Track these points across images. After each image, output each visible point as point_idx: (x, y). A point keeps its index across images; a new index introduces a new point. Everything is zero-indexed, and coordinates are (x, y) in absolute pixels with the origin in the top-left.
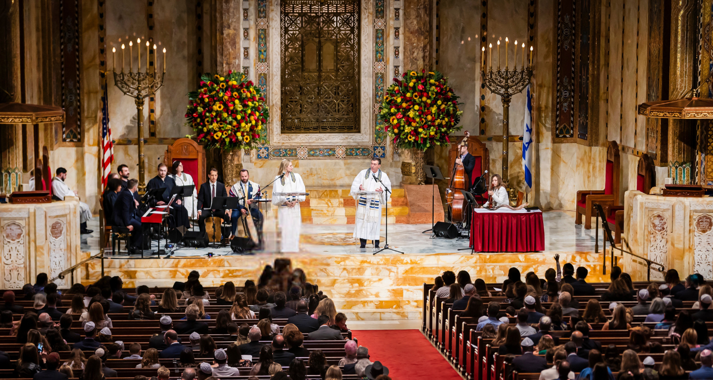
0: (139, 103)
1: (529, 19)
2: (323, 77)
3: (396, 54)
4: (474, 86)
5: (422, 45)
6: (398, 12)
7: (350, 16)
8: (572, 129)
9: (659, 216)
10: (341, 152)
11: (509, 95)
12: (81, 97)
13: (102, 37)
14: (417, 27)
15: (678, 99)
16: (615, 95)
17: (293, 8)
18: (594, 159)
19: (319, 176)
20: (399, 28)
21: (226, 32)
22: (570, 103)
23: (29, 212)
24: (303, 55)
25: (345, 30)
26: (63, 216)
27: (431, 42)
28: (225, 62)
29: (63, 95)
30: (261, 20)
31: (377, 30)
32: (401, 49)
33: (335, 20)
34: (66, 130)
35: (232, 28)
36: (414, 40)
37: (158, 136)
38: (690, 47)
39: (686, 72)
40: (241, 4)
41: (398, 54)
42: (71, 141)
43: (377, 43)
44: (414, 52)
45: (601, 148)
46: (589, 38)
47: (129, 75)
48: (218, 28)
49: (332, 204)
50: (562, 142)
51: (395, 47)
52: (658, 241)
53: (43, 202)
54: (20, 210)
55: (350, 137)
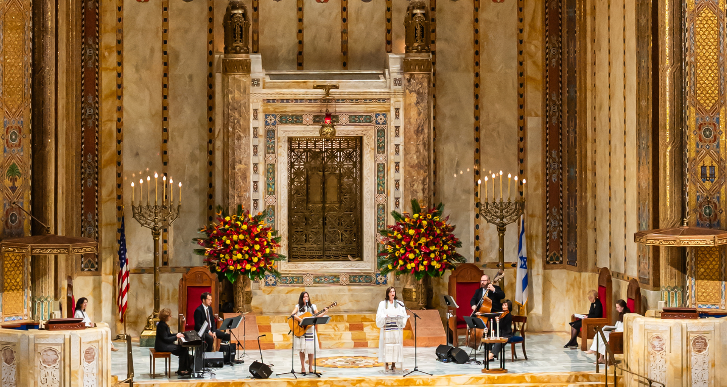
0: (156, 234)
1: (518, 154)
2: (327, 209)
3: (397, 188)
4: (469, 216)
5: (422, 178)
6: (399, 148)
7: (353, 152)
8: (561, 256)
9: (658, 337)
10: (344, 279)
11: (504, 225)
12: (99, 229)
13: (119, 172)
14: (416, 162)
15: (669, 228)
16: (603, 224)
17: (299, 144)
18: (584, 284)
19: (324, 302)
20: (399, 162)
21: (238, 167)
22: (559, 232)
23: (65, 338)
24: (308, 189)
25: (348, 165)
26: (95, 342)
27: (429, 175)
28: (236, 195)
29: (82, 227)
30: (269, 155)
31: (378, 165)
32: (401, 182)
33: (339, 155)
34: (85, 260)
35: (243, 163)
36: (414, 173)
37: (170, 265)
38: (678, 180)
39: (675, 203)
40: (251, 141)
41: (399, 187)
42: (90, 270)
43: (378, 177)
44: (414, 185)
45: (591, 274)
46: (576, 172)
47: (147, 208)
48: (230, 163)
49: (338, 329)
50: (552, 269)
51: (395, 180)
52: (657, 361)
53: (78, 329)
54: (56, 336)
55: (353, 264)
